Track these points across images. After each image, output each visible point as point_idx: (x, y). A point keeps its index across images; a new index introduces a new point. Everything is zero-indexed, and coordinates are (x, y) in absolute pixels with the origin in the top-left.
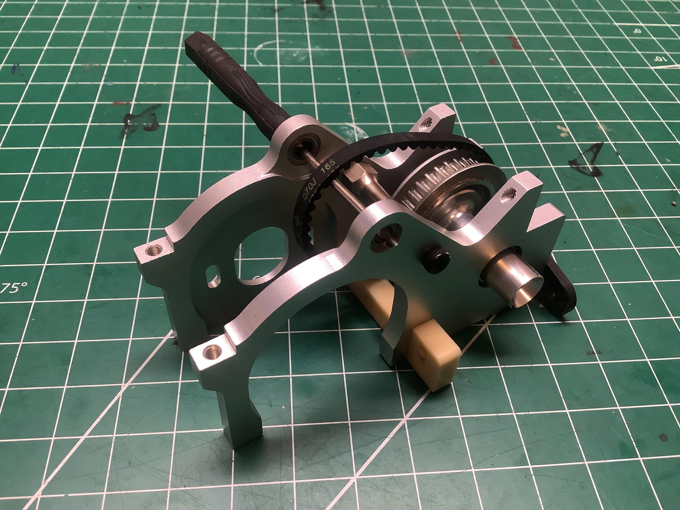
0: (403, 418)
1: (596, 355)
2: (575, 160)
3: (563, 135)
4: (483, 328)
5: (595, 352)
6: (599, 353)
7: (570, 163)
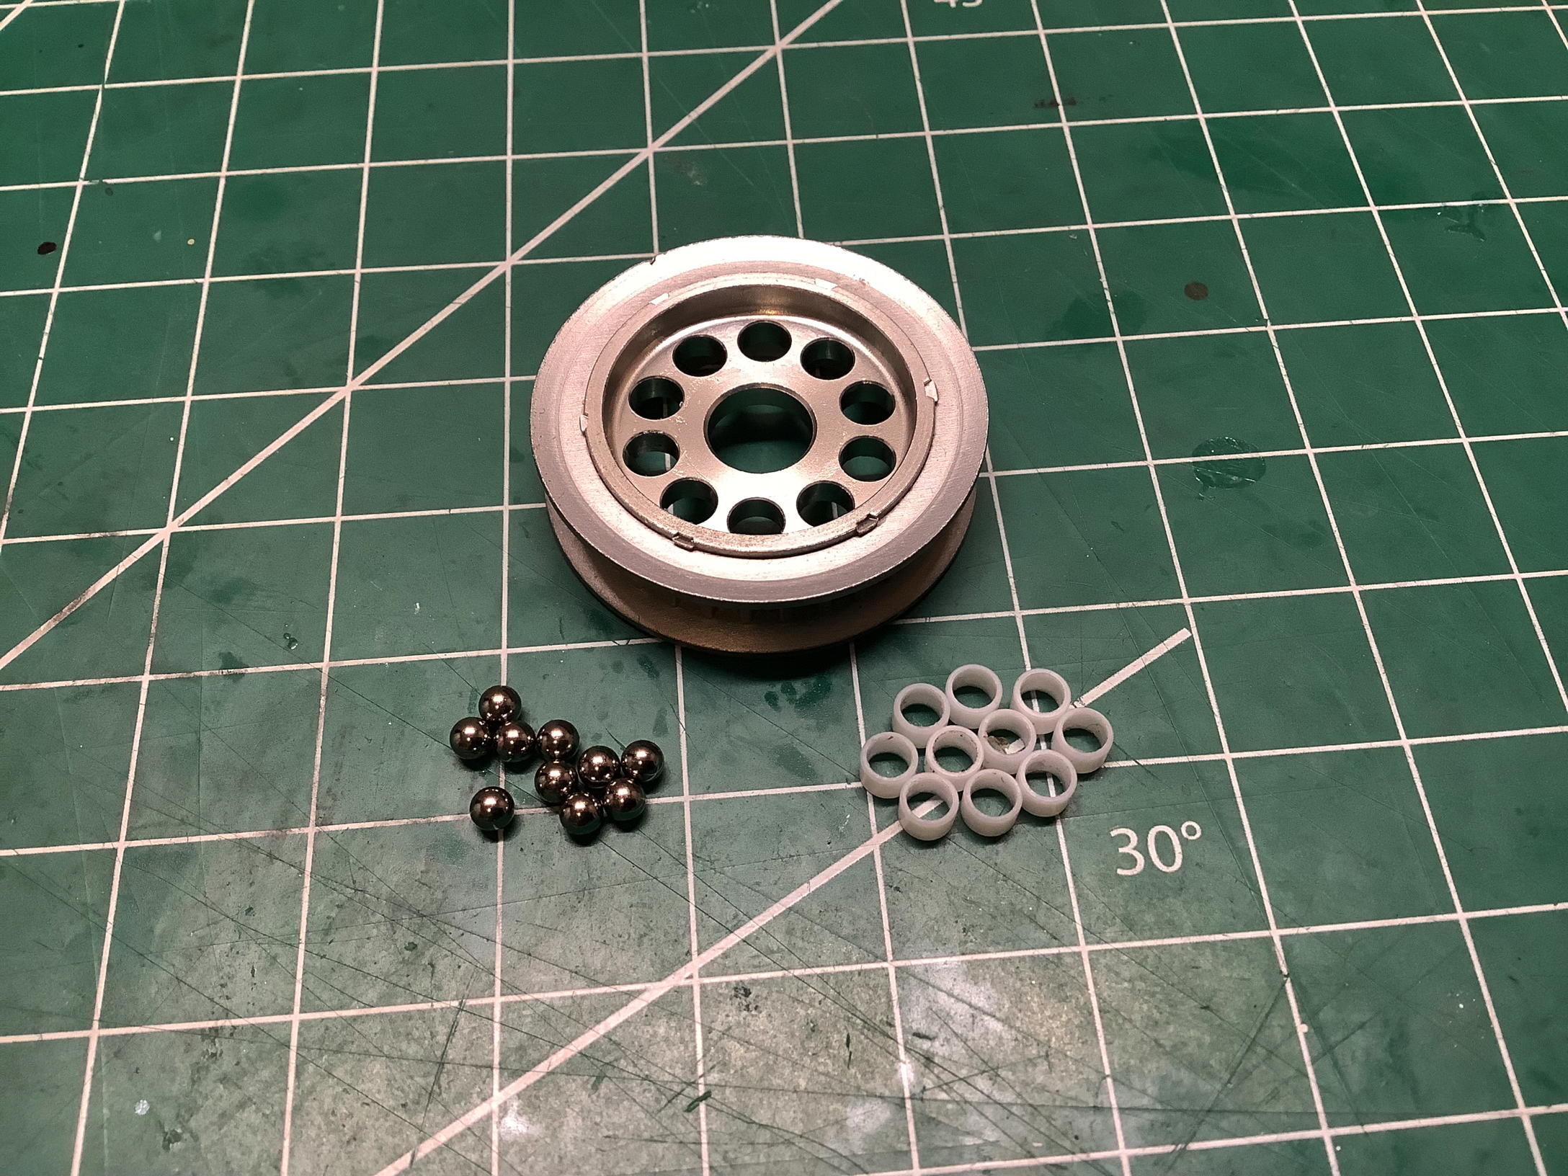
0: (504, 260)
1: (1061, 108)
4: (768, 56)
5: (1059, 100)
6: (1068, 103)
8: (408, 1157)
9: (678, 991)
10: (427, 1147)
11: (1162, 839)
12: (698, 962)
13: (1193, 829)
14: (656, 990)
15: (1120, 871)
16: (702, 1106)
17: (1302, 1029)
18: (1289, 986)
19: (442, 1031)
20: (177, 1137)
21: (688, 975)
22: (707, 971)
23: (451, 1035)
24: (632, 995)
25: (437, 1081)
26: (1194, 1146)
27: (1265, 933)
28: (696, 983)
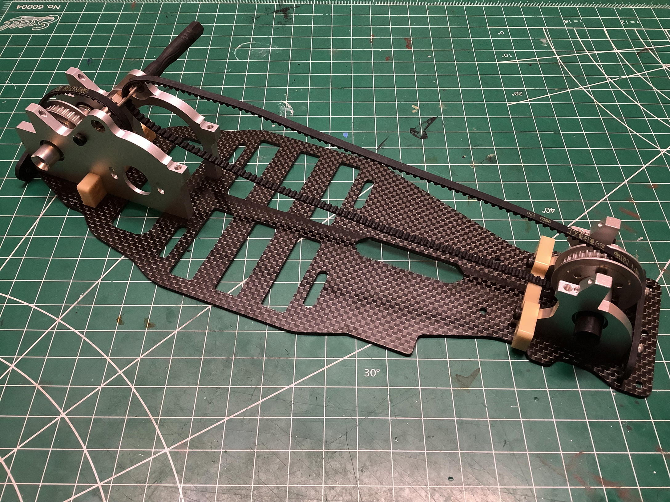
2: (415, 128)
3: (414, 111)
4: (326, 220)
7: (411, 130)
8: (246, 408)
9: (290, 388)
10: (249, 407)
11: (373, 372)
12: (294, 384)
13: (378, 370)
14: (287, 387)
15: (365, 376)
16: (292, 405)
17: (389, 402)
18: (389, 396)
19: (253, 391)
20: (211, 403)
21: (292, 386)
22: (295, 386)
23: (254, 391)
24: (283, 388)
25: (251, 398)
26: (368, 418)
27: (387, 387)
28: (294, 387)
